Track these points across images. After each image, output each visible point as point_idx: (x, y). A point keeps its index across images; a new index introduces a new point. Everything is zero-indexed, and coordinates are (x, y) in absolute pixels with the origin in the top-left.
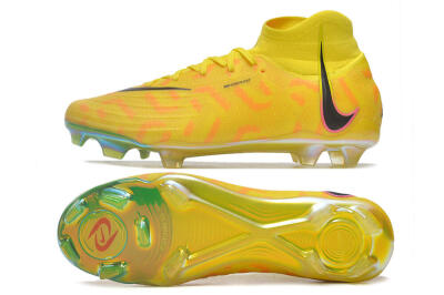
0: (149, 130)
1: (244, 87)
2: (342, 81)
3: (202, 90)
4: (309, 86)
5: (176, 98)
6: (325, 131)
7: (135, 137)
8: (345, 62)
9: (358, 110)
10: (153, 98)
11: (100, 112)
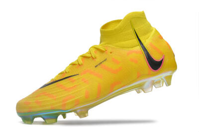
0: (66, 102)
1: (105, 63)
2: (151, 44)
3: (85, 73)
4: (137, 52)
5: (73, 81)
6: (152, 72)
7: (61, 108)
8: (149, 35)
9: (164, 56)
10: (61, 85)
11: (37, 102)
